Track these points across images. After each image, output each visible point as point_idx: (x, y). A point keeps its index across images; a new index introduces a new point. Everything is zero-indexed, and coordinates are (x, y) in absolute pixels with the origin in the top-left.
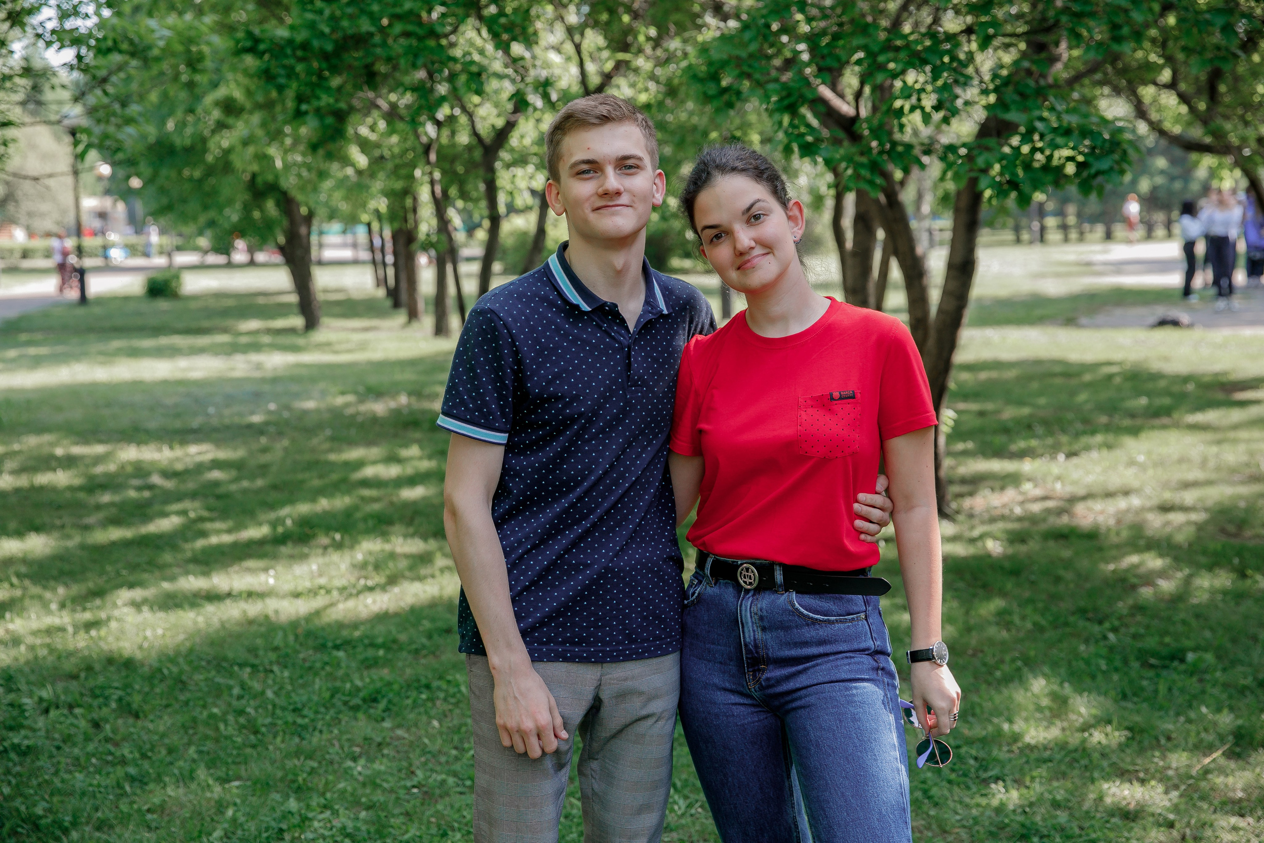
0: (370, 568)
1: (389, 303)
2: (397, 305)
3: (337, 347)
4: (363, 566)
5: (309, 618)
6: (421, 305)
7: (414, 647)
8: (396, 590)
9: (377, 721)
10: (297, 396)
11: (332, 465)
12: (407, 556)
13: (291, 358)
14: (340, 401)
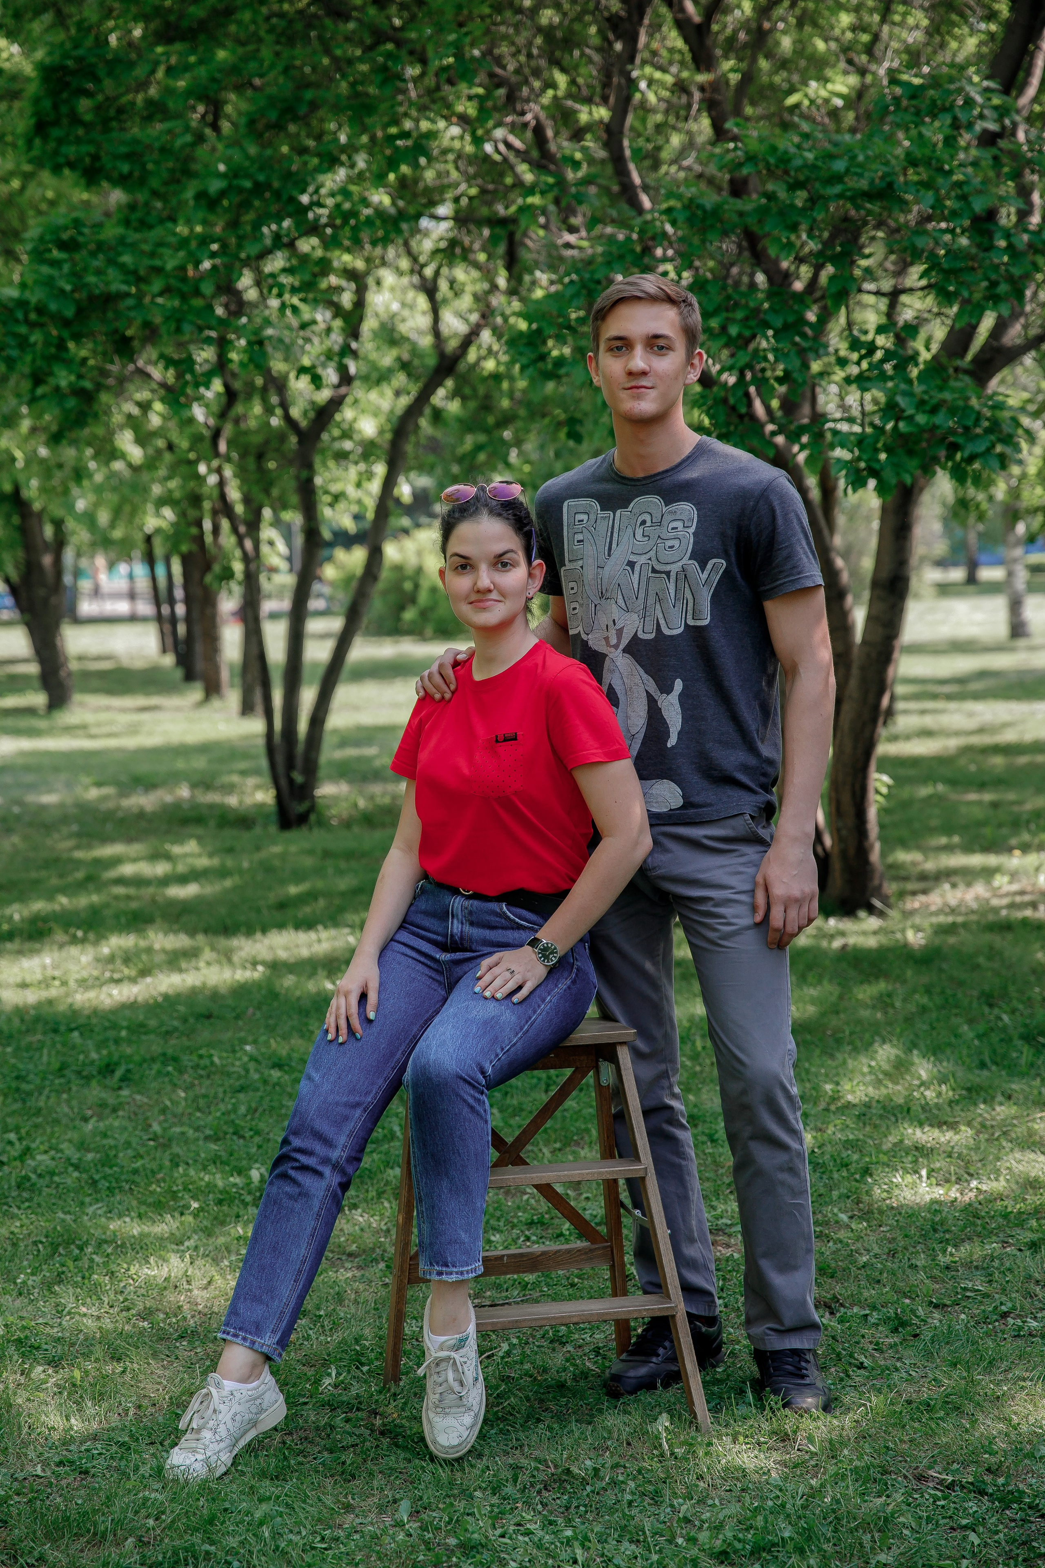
0: (118, 962)
1: (179, 674)
2: (189, 676)
3: (94, 731)
4: (111, 959)
5: (39, 1005)
6: (225, 675)
7: (164, 1029)
8: (149, 980)
9: (113, 1090)
10: (32, 787)
11: (79, 863)
12: (164, 951)
13: (26, 744)
14: (93, 793)
